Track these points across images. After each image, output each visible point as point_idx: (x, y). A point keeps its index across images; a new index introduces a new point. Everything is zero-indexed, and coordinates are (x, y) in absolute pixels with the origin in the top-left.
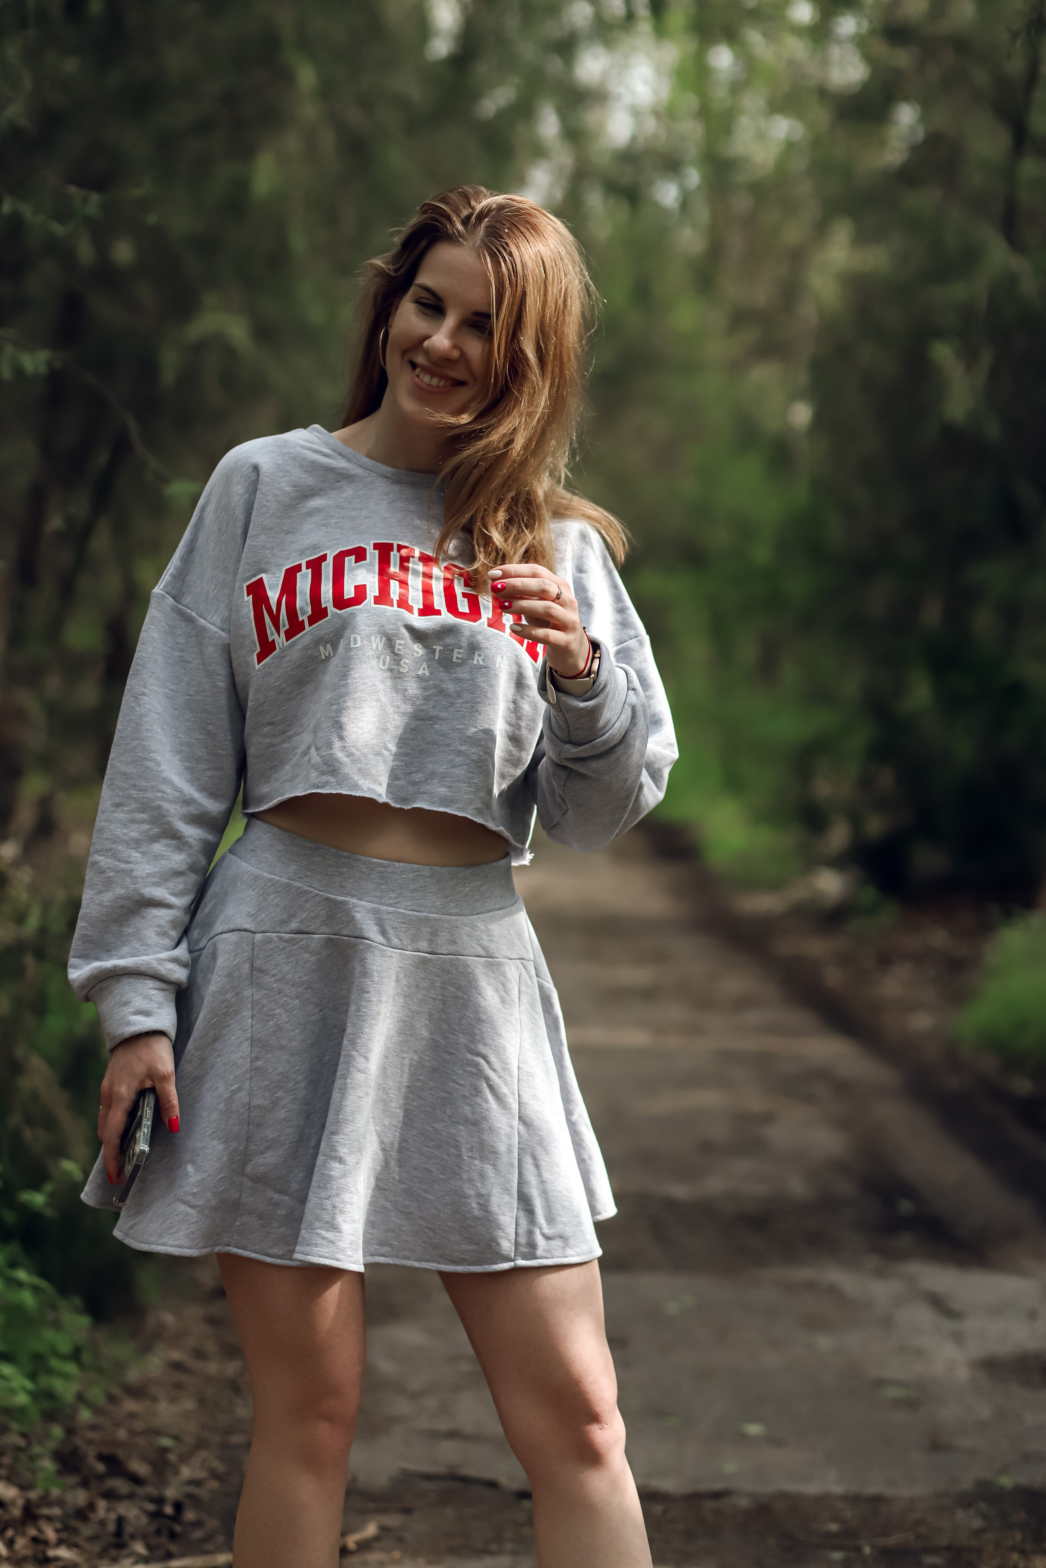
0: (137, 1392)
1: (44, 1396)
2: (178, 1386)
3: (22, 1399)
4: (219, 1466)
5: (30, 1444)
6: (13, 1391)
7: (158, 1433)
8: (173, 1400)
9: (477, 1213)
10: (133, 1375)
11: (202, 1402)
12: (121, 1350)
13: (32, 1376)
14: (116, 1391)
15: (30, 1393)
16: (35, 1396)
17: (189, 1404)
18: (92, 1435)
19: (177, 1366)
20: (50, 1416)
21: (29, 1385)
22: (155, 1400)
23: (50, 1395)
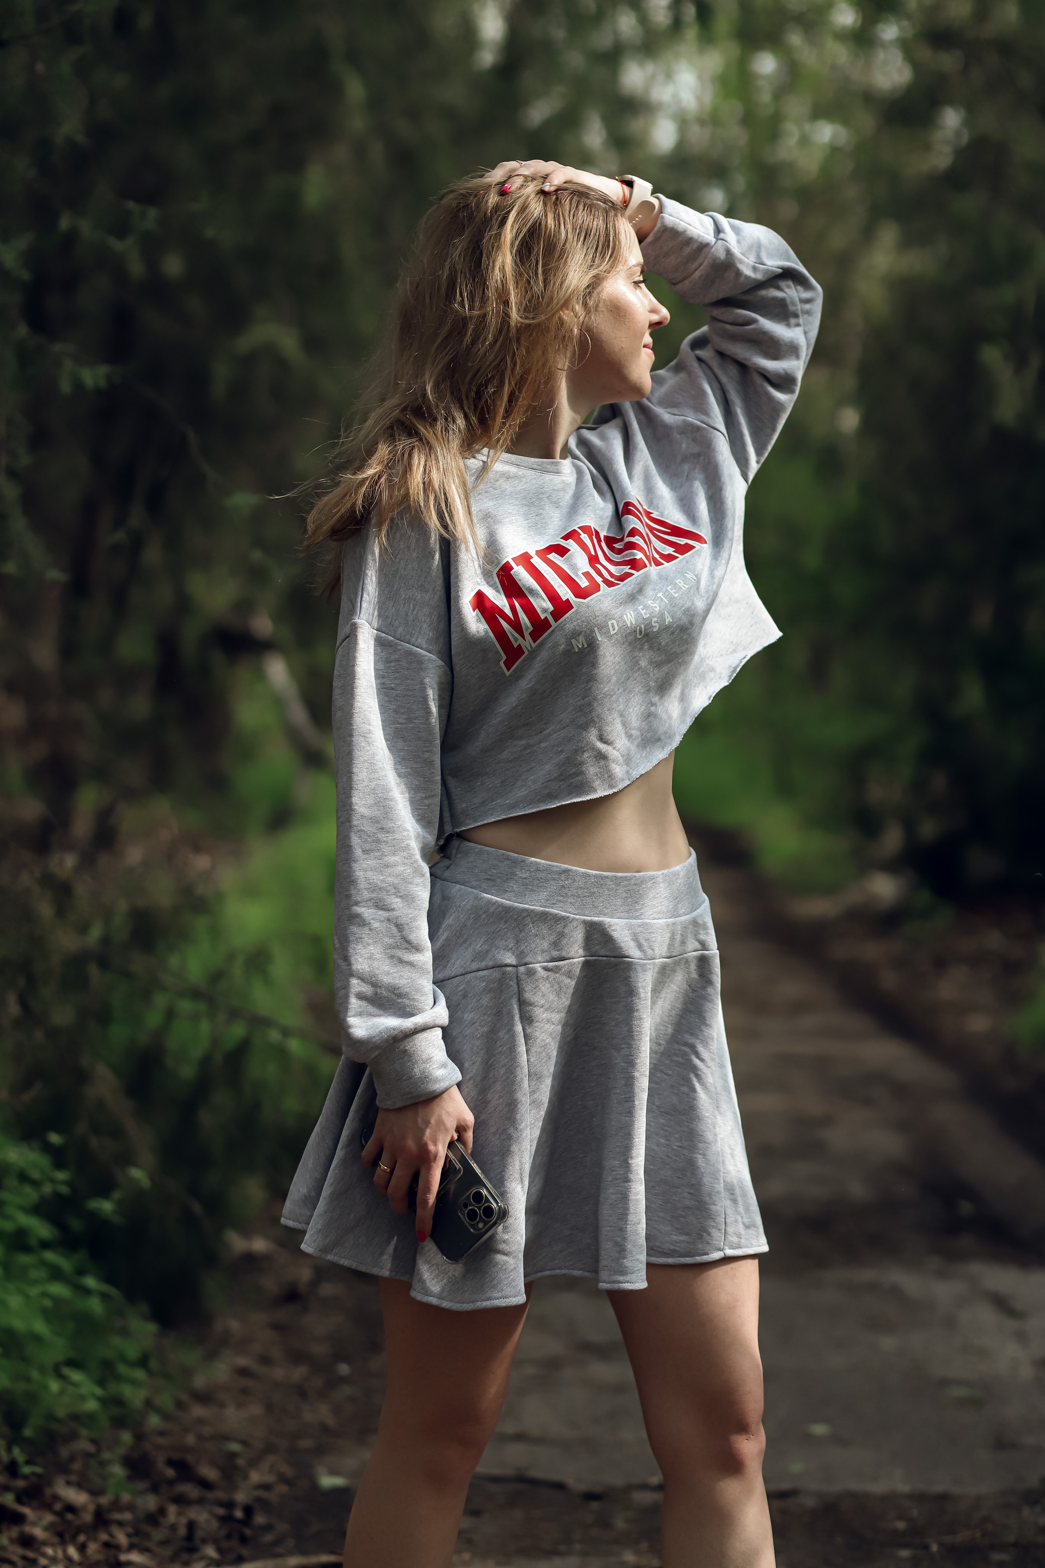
0: (204, 1398)
1: (114, 1402)
2: (244, 1391)
3: (92, 1405)
4: (288, 1471)
5: (99, 1450)
6: (82, 1398)
7: (226, 1438)
8: (240, 1406)
9: (688, 1203)
10: (200, 1381)
11: (269, 1407)
12: (189, 1357)
13: (101, 1383)
14: (184, 1397)
15: (100, 1399)
16: (104, 1401)
17: (256, 1409)
18: (161, 1441)
19: (244, 1372)
20: (119, 1422)
21: (98, 1391)
22: (222, 1406)
23: (118, 1402)
